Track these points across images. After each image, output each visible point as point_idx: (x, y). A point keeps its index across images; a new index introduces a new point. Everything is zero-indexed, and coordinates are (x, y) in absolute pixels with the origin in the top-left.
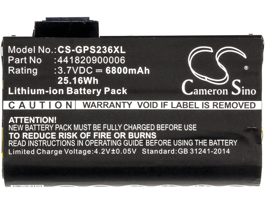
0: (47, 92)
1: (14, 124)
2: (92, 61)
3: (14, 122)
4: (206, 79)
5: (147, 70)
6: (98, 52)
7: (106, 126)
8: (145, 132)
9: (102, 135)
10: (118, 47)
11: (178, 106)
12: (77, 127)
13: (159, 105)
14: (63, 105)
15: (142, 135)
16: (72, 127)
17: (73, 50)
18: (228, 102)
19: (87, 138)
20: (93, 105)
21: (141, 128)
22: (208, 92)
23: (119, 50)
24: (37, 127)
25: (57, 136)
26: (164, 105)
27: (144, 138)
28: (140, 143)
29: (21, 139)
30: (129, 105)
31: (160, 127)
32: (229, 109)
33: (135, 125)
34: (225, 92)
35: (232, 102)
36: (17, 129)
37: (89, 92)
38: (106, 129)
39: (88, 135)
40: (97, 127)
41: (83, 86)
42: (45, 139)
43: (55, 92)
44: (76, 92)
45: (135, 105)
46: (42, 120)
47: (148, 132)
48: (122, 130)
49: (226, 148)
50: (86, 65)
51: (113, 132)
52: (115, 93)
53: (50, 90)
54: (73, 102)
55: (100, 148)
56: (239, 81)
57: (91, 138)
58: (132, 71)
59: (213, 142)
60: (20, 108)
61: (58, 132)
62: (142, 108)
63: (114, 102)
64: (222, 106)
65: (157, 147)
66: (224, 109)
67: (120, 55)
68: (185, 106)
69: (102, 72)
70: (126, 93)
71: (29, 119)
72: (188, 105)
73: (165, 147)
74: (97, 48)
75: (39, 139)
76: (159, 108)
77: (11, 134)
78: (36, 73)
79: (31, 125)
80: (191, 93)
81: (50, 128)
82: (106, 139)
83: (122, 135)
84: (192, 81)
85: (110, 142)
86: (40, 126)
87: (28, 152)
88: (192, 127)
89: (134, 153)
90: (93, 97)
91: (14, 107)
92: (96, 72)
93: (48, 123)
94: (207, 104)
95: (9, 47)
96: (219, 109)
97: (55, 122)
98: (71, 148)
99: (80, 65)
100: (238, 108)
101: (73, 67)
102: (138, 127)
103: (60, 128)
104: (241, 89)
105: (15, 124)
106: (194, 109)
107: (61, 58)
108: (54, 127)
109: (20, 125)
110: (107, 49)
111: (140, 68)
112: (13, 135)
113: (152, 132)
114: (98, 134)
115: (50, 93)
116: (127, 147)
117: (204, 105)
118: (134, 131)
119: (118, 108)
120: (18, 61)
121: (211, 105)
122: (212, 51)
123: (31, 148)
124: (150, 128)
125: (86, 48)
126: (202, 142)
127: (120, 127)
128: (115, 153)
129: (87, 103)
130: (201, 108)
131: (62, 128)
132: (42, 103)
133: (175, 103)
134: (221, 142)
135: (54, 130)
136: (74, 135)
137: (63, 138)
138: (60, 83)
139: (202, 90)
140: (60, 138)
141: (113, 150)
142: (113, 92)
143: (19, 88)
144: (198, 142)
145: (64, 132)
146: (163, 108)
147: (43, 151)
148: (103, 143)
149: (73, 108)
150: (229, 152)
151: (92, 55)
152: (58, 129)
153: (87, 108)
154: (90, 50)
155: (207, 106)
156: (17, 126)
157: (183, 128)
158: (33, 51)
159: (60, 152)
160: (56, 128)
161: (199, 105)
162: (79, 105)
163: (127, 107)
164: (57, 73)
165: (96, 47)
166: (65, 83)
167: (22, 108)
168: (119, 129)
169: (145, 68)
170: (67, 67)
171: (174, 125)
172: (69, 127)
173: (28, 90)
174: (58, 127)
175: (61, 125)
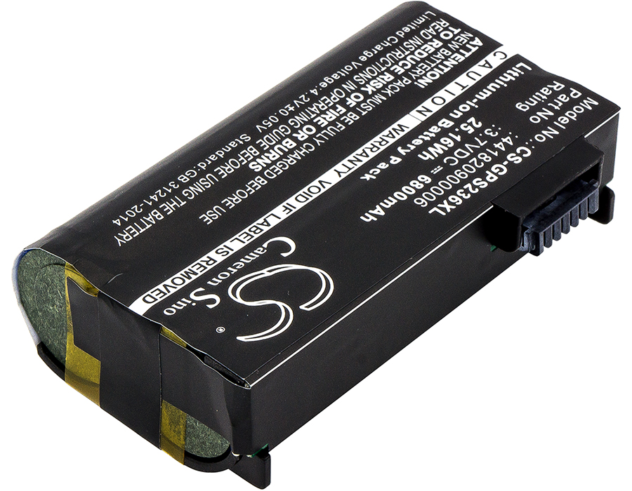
0: (475, 100)
1: (469, 41)
2: (463, 170)
3: (471, 43)
4: (266, 273)
5: (368, 218)
6: (469, 186)
7: (339, 129)
8: (274, 163)
9: (331, 116)
10: (449, 211)
11: (265, 220)
12: (378, 99)
13: (296, 202)
14: (431, 106)
15: (274, 155)
16: (386, 95)
17: (506, 163)
18: (194, 277)
19: (347, 99)
20: (390, 135)
21: (287, 162)
22: (240, 264)
23: (444, 209)
24: (434, 62)
25: (392, 73)
26: (287, 208)
27: (266, 154)
28: (264, 143)
29: (437, 37)
30: (339, 173)
31: (259, 182)
32: (182, 272)
33: (300, 158)
34: (216, 281)
35: (188, 281)
36: (457, 41)
37: (418, 142)
38: (336, 125)
39: (352, 102)
40: (352, 118)
41: (436, 139)
42: (405, 59)
43: (465, 108)
44: (435, 129)
45: (331, 177)
46: (438, 73)
47: (268, 166)
48: (310, 139)
49: (124, 224)
50: (462, 162)
51: (319, 129)
52: (379, 166)
53: (473, 105)
54: (424, 118)
55: (315, 99)
56: (211, 306)
57: (343, 102)
58: (390, 203)
59: (154, 218)
60: (486, 61)
61: (398, 77)
62: (316, 183)
63: (365, 160)
64: (197, 269)
65: (234, 153)
66: (190, 267)
67: (431, 205)
68: (254, 229)
69: (432, 172)
70: (362, 178)
71: (457, 61)
72: (252, 234)
73: (221, 162)
74: (477, 190)
75: (412, 53)
76: (291, 200)
77: (456, 31)
78: (520, 108)
79: (443, 58)
80: (265, 245)
81: (416, 73)
82: (318, 115)
83: (302, 135)
84: (285, 255)
85: (310, 116)
86: (430, 66)
87: (407, 29)
88: (209, 217)
89: (257, 126)
90: (404, 142)
91: (495, 55)
92: (439, 167)
93: (425, 75)
94: (226, 253)
95: (596, 103)
96: (198, 261)
97: (416, 83)
98: (355, 72)
99: (474, 155)
100: (168, 282)
101: (479, 147)
102: (291, 159)
103: (400, 82)
104: (193, 301)
105: (468, 43)
106: (237, 236)
107: (511, 143)
108: (410, 77)
109: (458, 47)
110: (461, 197)
111: (382, 213)
112: (453, 32)
113: (264, 169)
114: (338, 113)
115: (468, 102)
116: (276, 126)
117: (226, 249)
118: (291, 151)
119: (351, 157)
120: (563, 98)
121: (217, 256)
122: (302, 307)
123: (409, 36)
124: (272, 170)
125: (491, 177)
126: (172, 206)
127: (318, 141)
128: (286, 107)
129: (403, 130)
130: (228, 243)
131: (398, 84)
132: (464, 87)
133: (273, 222)
134: (143, 226)
135: (406, 74)
136: (370, 89)
137: (381, 76)
138: (472, 120)
139: (253, 259)
140: (385, 73)
141: (292, 109)
142: (383, 166)
143: (518, 75)
144: (179, 203)
145: (389, 83)
146: (284, 204)
147: (388, 44)
148: (317, 107)
149: (414, 112)
150: (114, 222)
151: (471, 177)
152: (402, 79)
153: (395, 126)
154: (484, 180)
155: (219, 251)
156: (461, 43)
157: (223, 206)
158: (560, 123)
159: (363, 59)
160: (406, 79)
161: (235, 245)
162: (411, 120)
163: (339, 167)
164: (491, 127)
165: (480, 189)
166: (466, 125)
167: (482, 62)
168: (317, 138)
169: (375, 219)
170: (486, 142)
171: (240, 200)
172: (389, 92)
173: (502, 83)
174: (404, 81)
175: (404, 86)
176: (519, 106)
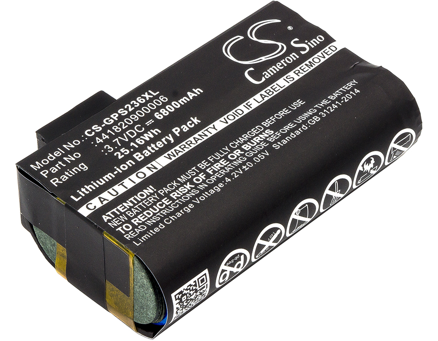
0: (116, 173)
1: (112, 220)
2: (133, 120)
3: (111, 218)
4: (264, 59)
5: (198, 91)
6: (130, 110)
7: (212, 157)
8: (257, 135)
9: (217, 167)
10: (146, 93)
11: (263, 98)
12: (183, 178)
13: (243, 109)
14: (146, 172)
15: (257, 140)
16: (178, 182)
17: (103, 125)
18: (307, 62)
19: (204, 179)
20: (177, 152)
21: (248, 136)
22: (278, 67)
23: (149, 94)
24: (140, 206)
25: (171, 199)
26: (249, 106)
27: (262, 139)
28: (263, 145)
29: (134, 227)
30: (214, 128)
31: (267, 123)
32: (314, 67)
33: (240, 138)
34: (294, 56)
35: (311, 60)
36: (120, 221)
37: (160, 144)
38: (214, 160)
39: (202, 176)
40: (203, 165)
41: (148, 143)
42: (161, 210)
43: (124, 167)
44: (147, 153)
45: (219, 125)
46: (138, 197)
47: (261, 133)
48: (232, 150)
49: (352, 90)
50: (131, 127)
51: (226, 158)
52: (188, 129)
53: (117, 169)
54: (154, 163)
55: (228, 175)
56: (297, 39)
57: (208, 176)
58: (183, 100)
59: (334, 96)
60: (102, 203)
61: (167, 195)
62: (230, 122)
63: (196, 136)
64: (305, 69)
65: (283, 136)
66: (310, 70)
67: (157, 97)
68: (271, 93)
69: (153, 121)
70: (200, 121)
71: (123, 205)
72: (272, 90)
73: (293, 130)
74: (126, 107)
75: (154, 214)
76: (246, 111)
77: (119, 229)
78: (85, 167)
79: (132, 209)
80: (264, 79)
81: (154, 198)
82: (226, 166)
83: (237, 153)
84: (252, 69)
85: (232, 165)
86: (143, 204)
87: (156, 230)
88: (299, 103)
89: (268, 154)
90: (169, 146)
91: (95, 207)
92: (148, 125)
93: (148, 196)
94: (288, 77)
95: (32, 166)
96: (305, 73)
97: (155, 190)
98: (198, 196)
99: (124, 131)
100: (323, 60)
101: (119, 137)
102: (245, 138)
103: (166, 191)
104: (307, 44)
105: (113, 218)
106: (281, 89)
107: (97, 138)
108: (159, 195)
109: (121, 217)
110: (137, 102)
111: (189, 93)
112: (122, 229)
113: (264, 131)
114: (212, 169)
115: (121, 172)
116: (256, 155)
117: (288, 80)
118: (245, 142)
119: (206, 138)
120: (54, 170)
121: (294, 76)
122: (242, 38)
123: (156, 225)
124: (258, 130)
125: (115, 116)
126: (323, 103)
127: (227, 149)
128: (248, 168)
129: (168, 155)
130: (287, 85)
131: (168, 190)
132: (122, 184)
133: (258, 97)
134: (341, 91)
135: (161, 197)
136: (188, 186)
137: (179, 196)
138: (120, 157)
139: (270, 69)
140: (176, 198)
141: (244, 167)
142: (185, 128)
143: (82, 189)
144: (319, 106)
145: (174, 191)
146: (251, 109)
147: (171, 218)
148: (226, 170)
149: (159, 168)
150: (358, 91)
151: (128, 116)
152: (165, 193)
153: (174, 158)
154: (120, 114)
155: (292, 79)
156: (118, 219)
157: (290, 109)
158: (61, 152)
159: (191, 206)
160: (162, 194)
161: (282, 83)
162: (162, 162)
163: (214, 132)
164: (108, 153)
165: (124, 108)
166: (125, 153)
167: (105, 202)
168: (227, 151)
169: (194, 90)
170: (113, 141)
171: (279, 113)
172: (175, 184)
173: (94, 184)
174: (163, 192)
175: (164, 188)
176: (86, 168)
